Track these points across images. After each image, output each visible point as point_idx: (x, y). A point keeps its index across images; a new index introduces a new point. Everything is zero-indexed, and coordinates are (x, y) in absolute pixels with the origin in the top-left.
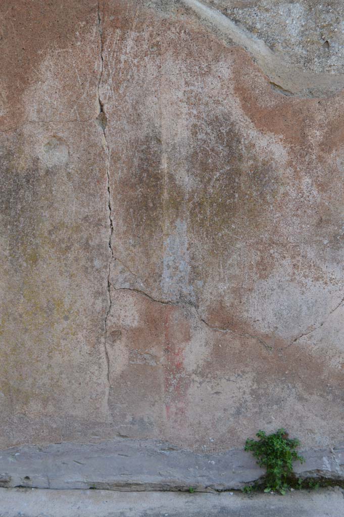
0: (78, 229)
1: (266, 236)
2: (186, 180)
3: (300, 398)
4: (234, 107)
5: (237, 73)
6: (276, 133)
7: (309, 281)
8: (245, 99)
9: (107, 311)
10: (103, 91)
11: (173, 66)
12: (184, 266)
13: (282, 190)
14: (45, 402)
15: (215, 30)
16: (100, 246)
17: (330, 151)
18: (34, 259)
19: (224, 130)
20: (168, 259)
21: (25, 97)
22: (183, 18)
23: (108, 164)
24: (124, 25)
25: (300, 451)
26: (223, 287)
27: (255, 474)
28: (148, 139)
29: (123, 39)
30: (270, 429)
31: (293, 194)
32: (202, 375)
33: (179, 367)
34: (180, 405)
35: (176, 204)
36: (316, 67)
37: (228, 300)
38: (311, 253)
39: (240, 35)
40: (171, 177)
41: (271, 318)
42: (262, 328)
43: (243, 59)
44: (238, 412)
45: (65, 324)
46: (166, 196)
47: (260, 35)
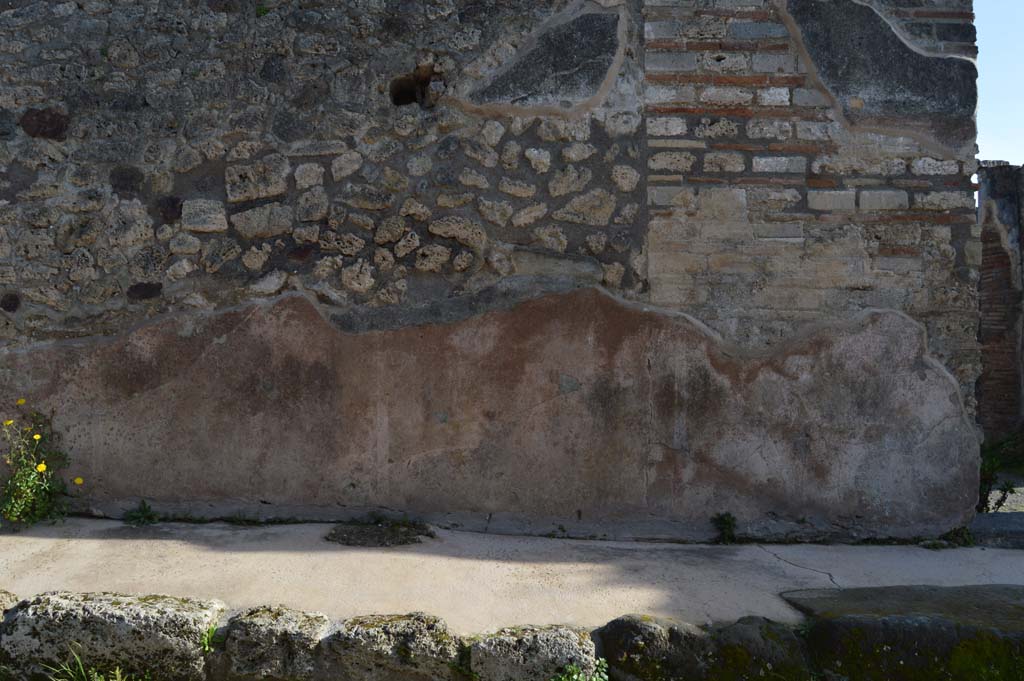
0: (635, 416)
1: (720, 420)
2: (685, 394)
3: (736, 497)
4: (707, 363)
5: (708, 349)
6: (726, 374)
7: (740, 441)
8: (712, 359)
9: (648, 453)
10: (650, 355)
11: (681, 345)
12: (684, 433)
13: (728, 399)
14: (616, 497)
15: (699, 330)
16: (645, 423)
17: (748, 383)
18: (616, 428)
19: (702, 373)
20: (677, 430)
21: (615, 357)
22: (686, 324)
23: (651, 386)
24: (660, 327)
25: (737, 523)
26: (701, 443)
27: (715, 535)
28: (669, 376)
29: (659, 332)
30: (722, 512)
31: (733, 401)
32: (690, 484)
33: (680, 480)
34: (680, 499)
35: (680, 405)
36: (743, 345)
37: (704, 450)
38: (741, 428)
39: (709, 331)
40: (679, 393)
41: (723, 458)
42: (719, 463)
43: (711, 342)
44: (707, 503)
45: (628, 459)
46: (676, 401)
47: (718, 331)
